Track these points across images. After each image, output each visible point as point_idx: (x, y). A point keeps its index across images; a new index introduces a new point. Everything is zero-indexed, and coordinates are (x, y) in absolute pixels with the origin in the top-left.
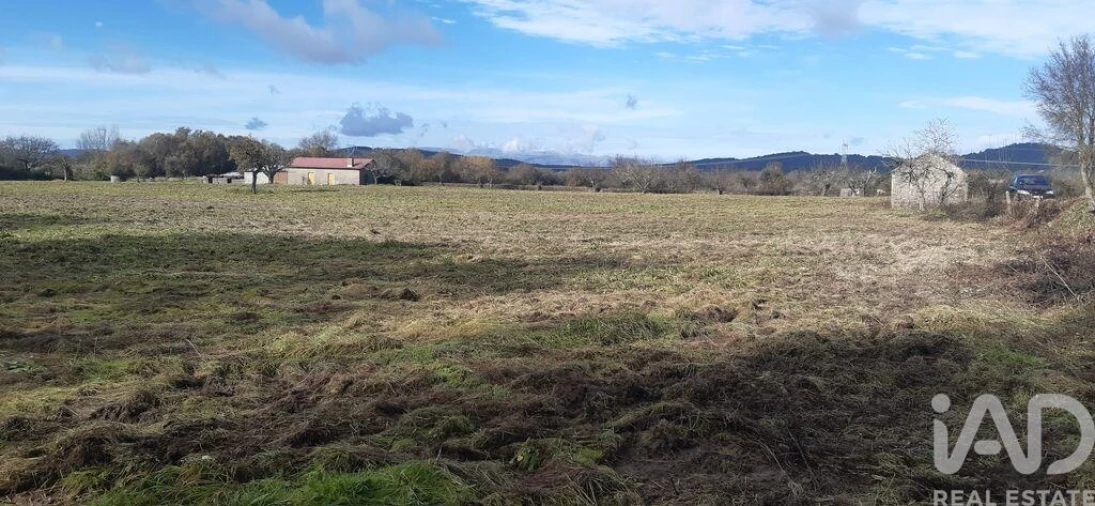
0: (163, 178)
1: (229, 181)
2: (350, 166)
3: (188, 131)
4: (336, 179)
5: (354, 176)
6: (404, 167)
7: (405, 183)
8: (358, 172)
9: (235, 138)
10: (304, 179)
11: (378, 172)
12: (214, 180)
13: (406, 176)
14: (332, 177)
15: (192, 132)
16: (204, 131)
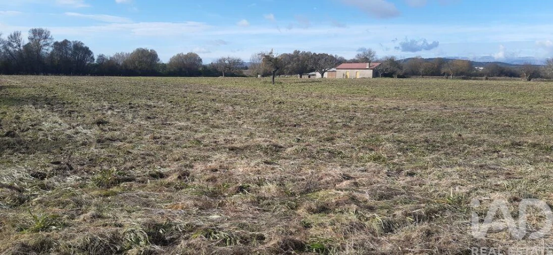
0: (283, 76)
1: (309, 77)
2: (368, 67)
3: (299, 52)
4: (360, 75)
5: (369, 73)
6: (400, 68)
7: (399, 77)
8: (372, 70)
9: (321, 55)
10: (344, 75)
11: (382, 70)
12: (303, 76)
13: (400, 72)
14: (358, 74)
15: (301, 52)
16: (306, 52)
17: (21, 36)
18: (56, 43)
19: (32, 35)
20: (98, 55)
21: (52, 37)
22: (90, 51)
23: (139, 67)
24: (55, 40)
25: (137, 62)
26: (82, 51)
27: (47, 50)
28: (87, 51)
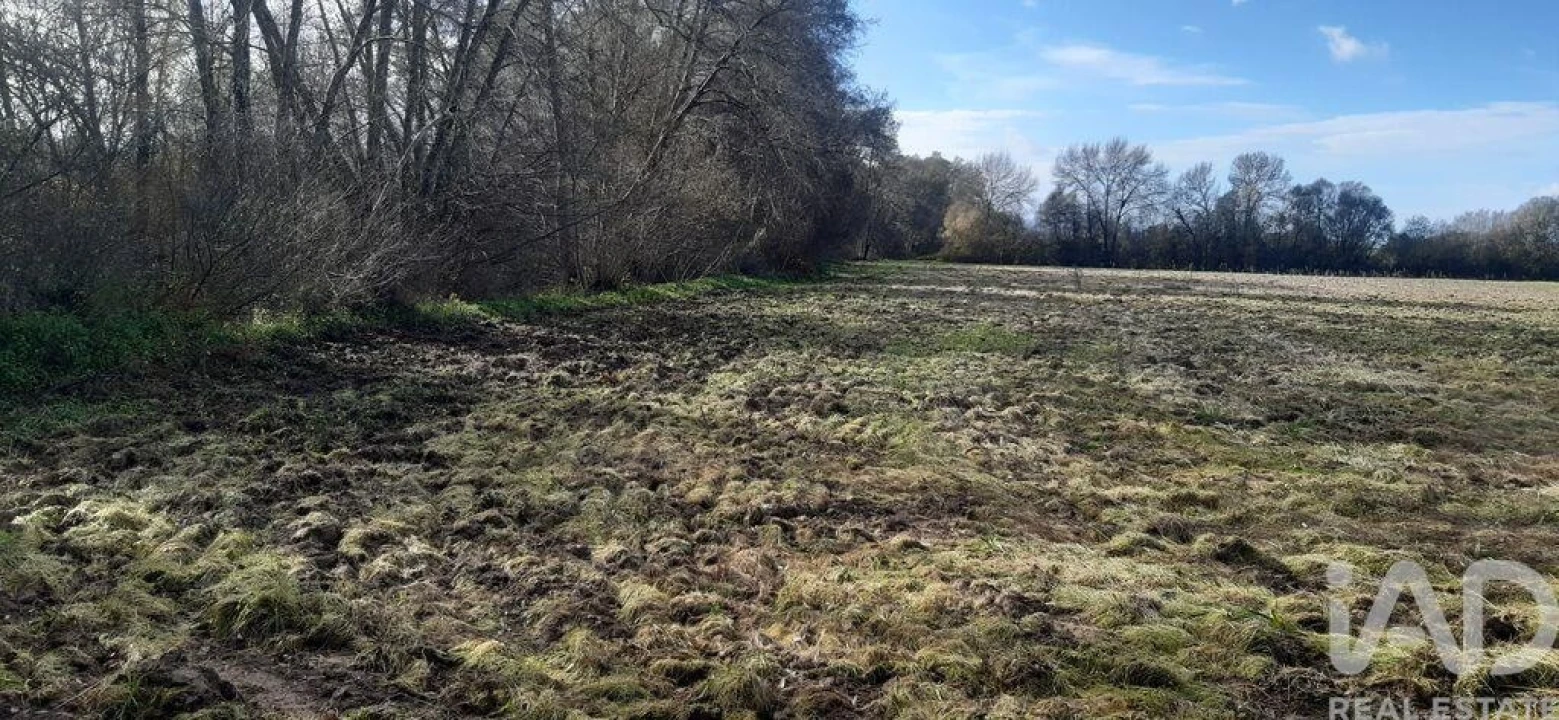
17: (1213, 173)
18: (1297, 191)
19: (1237, 173)
20: (1410, 218)
21: (1287, 173)
22: (1384, 210)
23: (1537, 254)
24: (1293, 183)
25: (1530, 238)
26: (1361, 208)
27: (1272, 207)
28: (1377, 210)
